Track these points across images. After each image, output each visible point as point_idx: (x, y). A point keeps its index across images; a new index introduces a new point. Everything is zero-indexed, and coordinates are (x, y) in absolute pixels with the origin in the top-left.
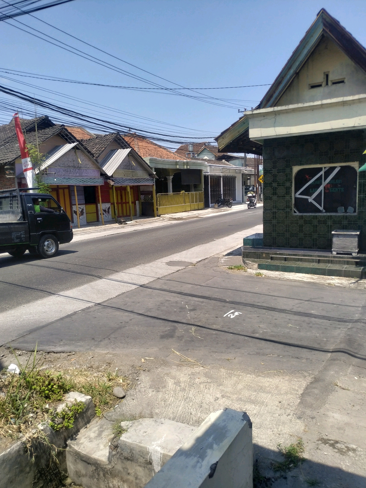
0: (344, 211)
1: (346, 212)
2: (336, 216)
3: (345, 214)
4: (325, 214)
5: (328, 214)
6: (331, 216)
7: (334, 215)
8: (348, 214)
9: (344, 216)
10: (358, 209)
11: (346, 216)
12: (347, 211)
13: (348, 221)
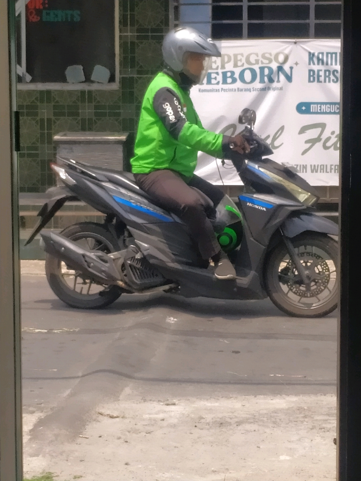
0: (83, 79)
1: (88, 79)
2: (61, 93)
3: (86, 87)
4: (32, 87)
5: (41, 86)
6: (49, 92)
7: (56, 91)
8: (94, 87)
9: (83, 92)
10: (120, 71)
11: (90, 92)
12: (92, 78)
13: (96, 107)
